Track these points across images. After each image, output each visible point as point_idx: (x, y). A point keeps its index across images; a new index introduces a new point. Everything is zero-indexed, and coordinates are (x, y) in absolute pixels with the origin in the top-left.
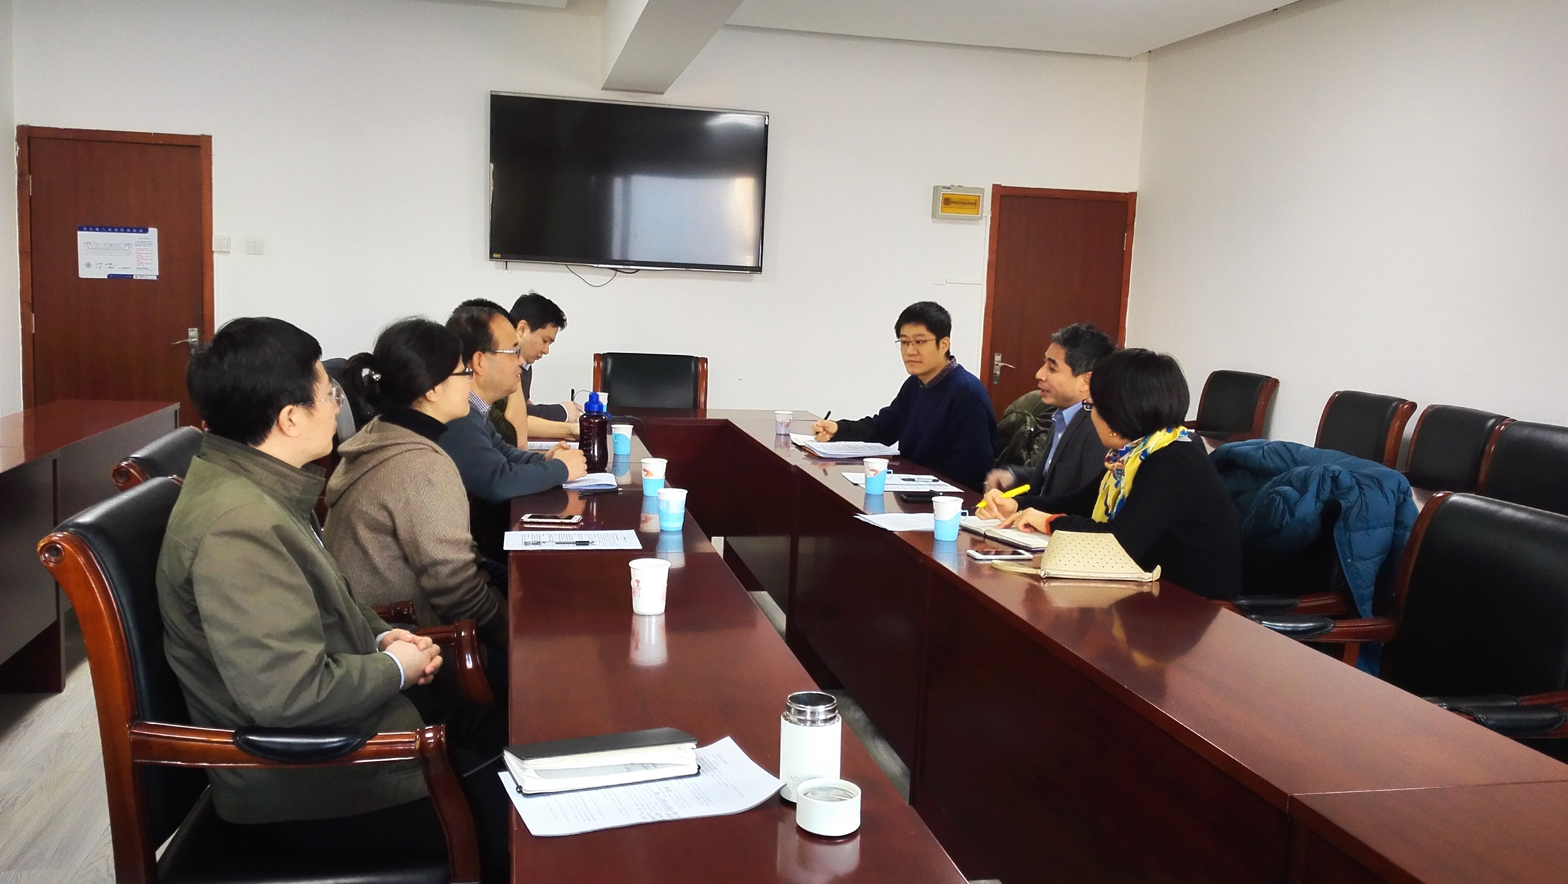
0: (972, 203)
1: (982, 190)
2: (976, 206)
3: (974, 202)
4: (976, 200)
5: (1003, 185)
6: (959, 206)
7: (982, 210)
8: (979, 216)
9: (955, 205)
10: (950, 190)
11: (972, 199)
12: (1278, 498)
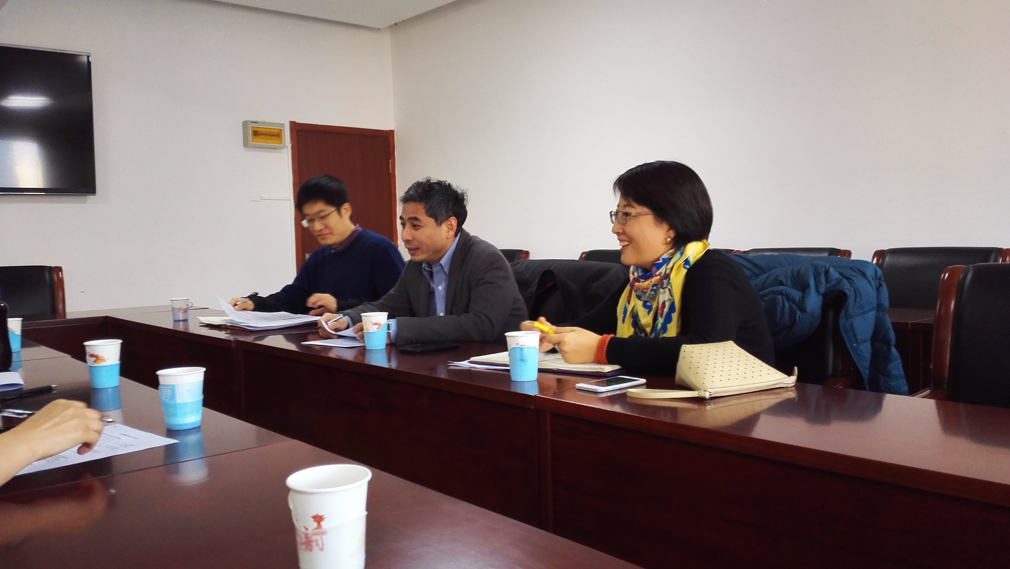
0: (276, 135)
1: (283, 125)
2: (279, 137)
3: (277, 134)
4: (279, 133)
5: (298, 122)
6: (265, 137)
7: (285, 141)
8: (283, 145)
9: (263, 136)
10: (257, 124)
11: (275, 132)
12: (780, 297)
